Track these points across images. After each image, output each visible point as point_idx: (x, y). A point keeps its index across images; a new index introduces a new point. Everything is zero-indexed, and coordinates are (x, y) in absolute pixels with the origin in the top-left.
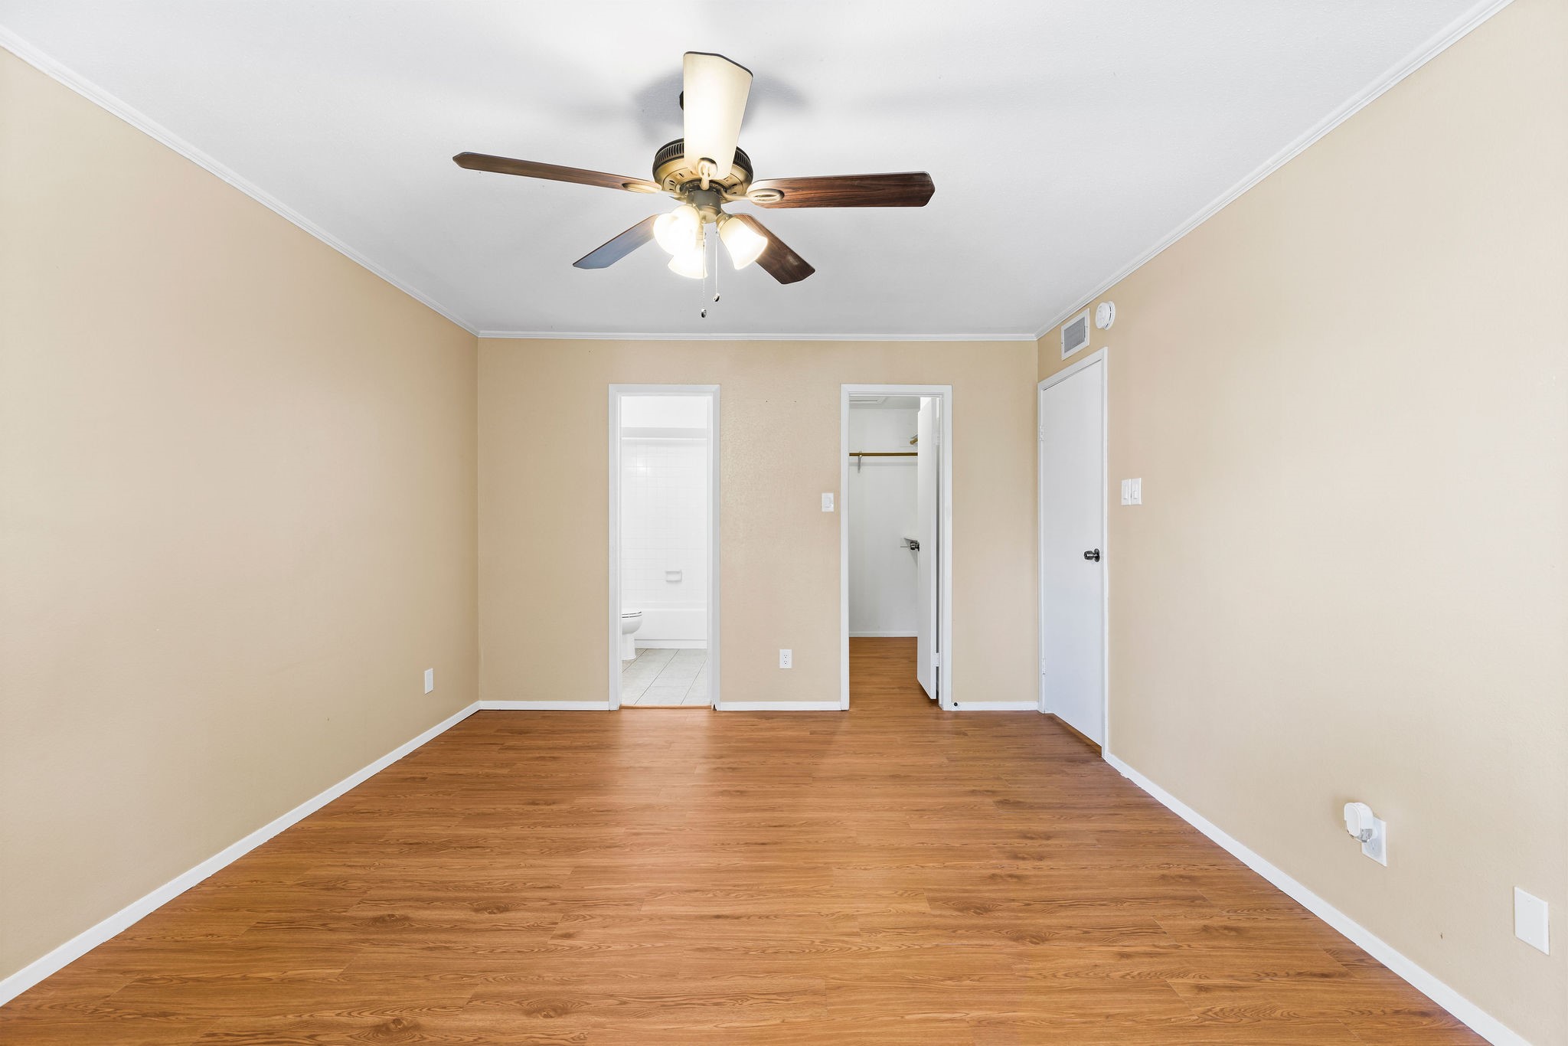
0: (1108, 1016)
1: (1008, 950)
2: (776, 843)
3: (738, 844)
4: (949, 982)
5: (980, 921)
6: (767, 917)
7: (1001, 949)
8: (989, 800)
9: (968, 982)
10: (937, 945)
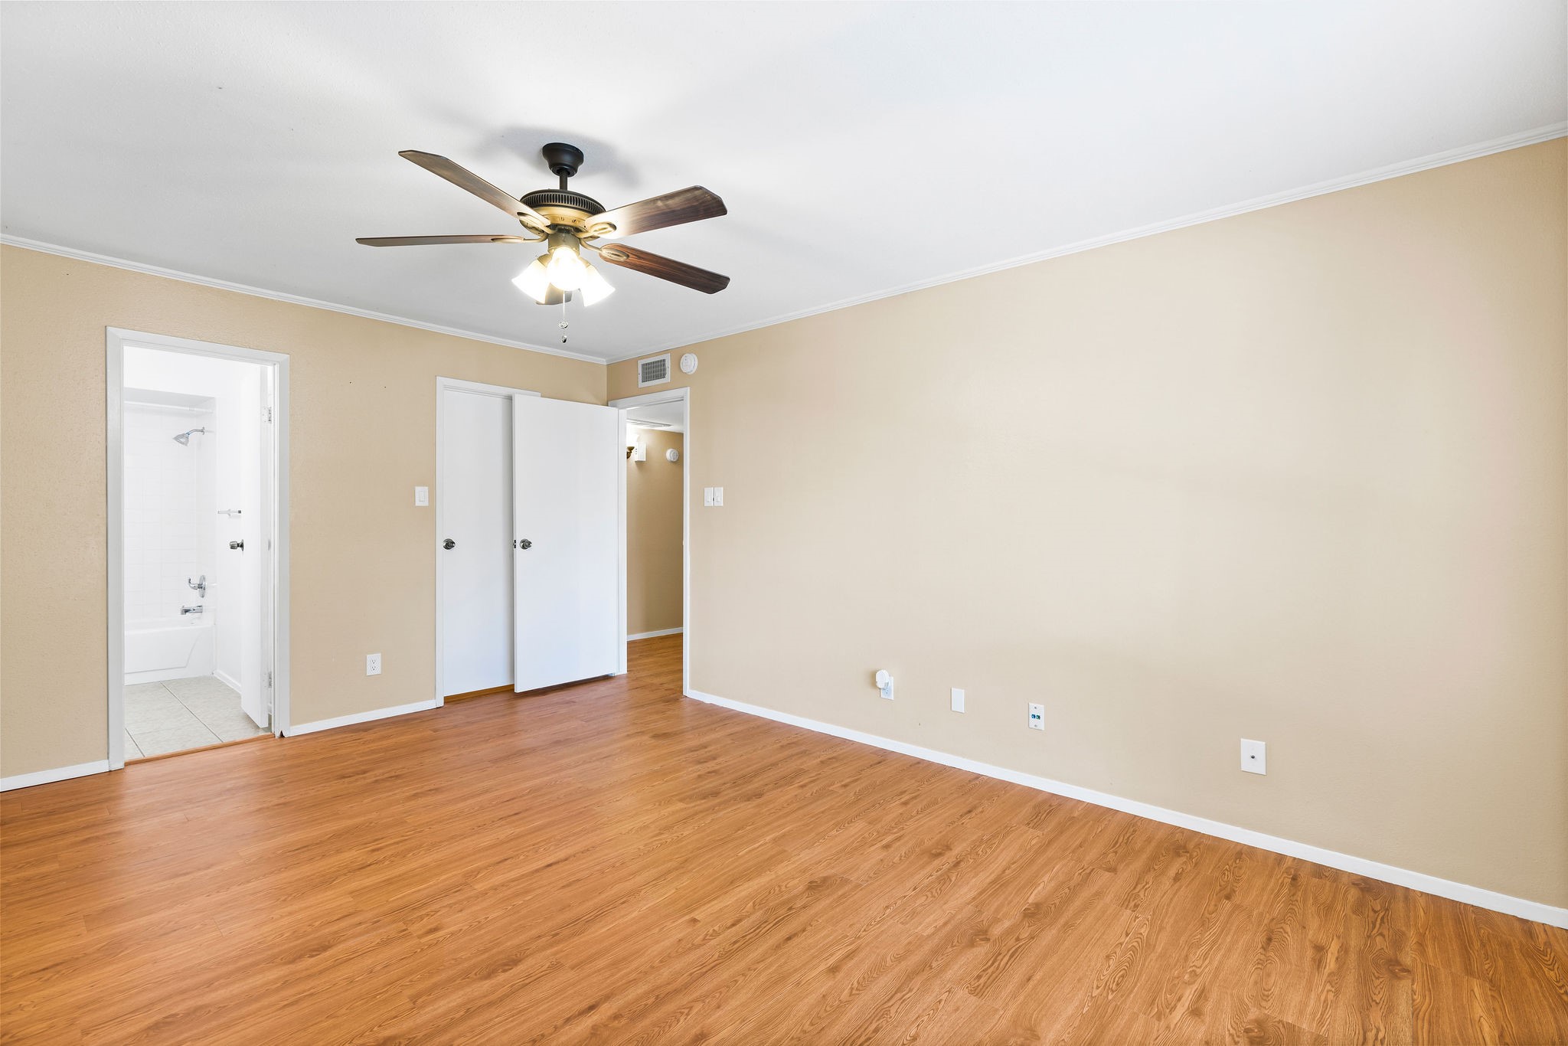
0: (823, 812)
1: (750, 806)
2: (527, 810)
3: (493, 822)
4: (739, 832)
5: (717, 800)
6: (588, 850)
7: (747, 808)
8: (645, 738)
9: (748, 828)
10: (713, 819)
